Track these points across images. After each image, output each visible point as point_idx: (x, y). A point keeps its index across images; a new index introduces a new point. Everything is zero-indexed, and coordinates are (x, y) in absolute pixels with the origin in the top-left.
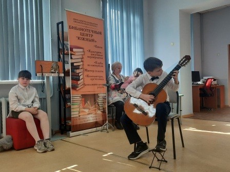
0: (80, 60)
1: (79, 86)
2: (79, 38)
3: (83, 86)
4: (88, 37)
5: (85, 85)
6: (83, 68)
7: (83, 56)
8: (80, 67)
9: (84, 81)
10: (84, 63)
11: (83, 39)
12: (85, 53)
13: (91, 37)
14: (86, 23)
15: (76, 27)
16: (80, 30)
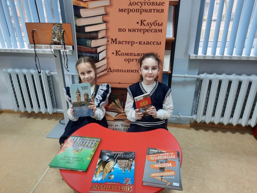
0: (99, 20)
3: (106, 72)
5: (111, 71)
6: (108, 38)
7: (109, 10)
8: (100, 35)
9: (108, 63)
10: (110, 25)
12: (114, 2)
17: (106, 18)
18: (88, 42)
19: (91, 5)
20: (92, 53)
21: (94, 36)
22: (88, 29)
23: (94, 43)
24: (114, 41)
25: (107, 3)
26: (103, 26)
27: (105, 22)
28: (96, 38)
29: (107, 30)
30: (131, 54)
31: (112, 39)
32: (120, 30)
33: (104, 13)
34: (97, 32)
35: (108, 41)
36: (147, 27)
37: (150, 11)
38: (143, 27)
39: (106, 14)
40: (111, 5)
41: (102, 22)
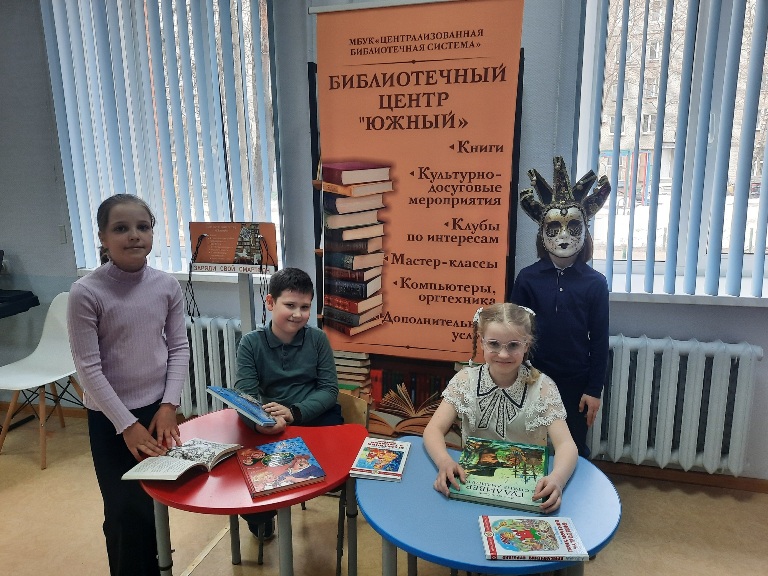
0: (372, 217)
1: (362, 319)
2: (370, 124)
3: (379, 322)
4: (422, 110)
5: (390, 320)
6: (386, 252)
7: (390, 199)
8: (371, 247)
9: (384, 303)
10: (390, 229)
11: (395, 123)
12: (401, 186)
13: (439, 104)
14: (413, 44)
15: (359, 76)
16: (381, 83)
17: (384, 215)
18: (348, 260)
19: (357, 191)
20: (353, 280)
21: (360, 248)
22: (348, 236)
23: (358, 262)
24: (400, 259)
25: (388, 187)
26: (378, 230)
27: (381, 222)
28: (363, 252)
29: (385, 236)
30: (432, 286)
31: (395, 255)
32: (411, 238)
33: (380, 205)
34: (365, 241)
35: (387, 259)
36: (467, 233)
37: (473, 201)
38: (458, 233)
39: (385, 208)
40: (394, 191)
41: (376, 222)
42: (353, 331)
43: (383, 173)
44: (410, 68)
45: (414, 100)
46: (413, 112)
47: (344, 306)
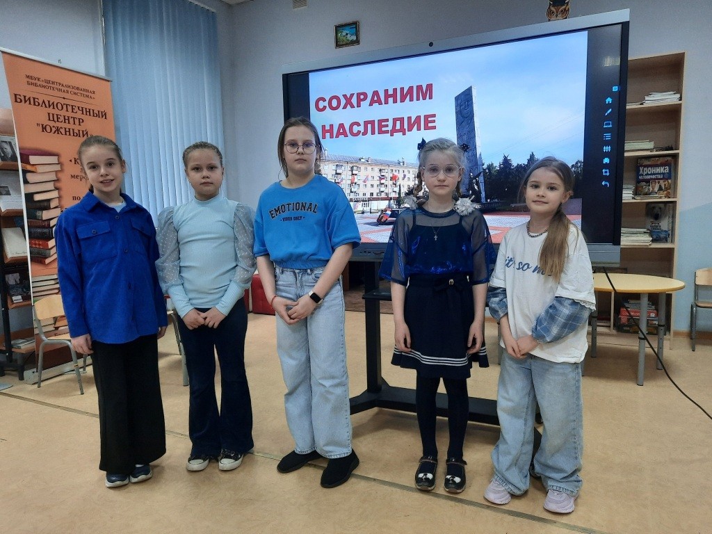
0: (50, 186)
1: (52, 252)
2: (44, 128)
4: (71, 126)
6: (61, 207)
7: (60, 175)
8: (53, 204)
10: (62, 193)
11: (58, 130)
12: (65, 168)
13: (80, 125)
14: (63, 88)
15: (34, 99)
16: (47, 106)
17: (58, 185)
18: (39, 213)
19: (40, 169)
20: (44, 227)
21: (45, 205)
22: (37, 198)
23: (46, 215)
25: (58, 168)
26: (55, 194)
27: (57, 189)
28: (48, 208)
29: (60, 198)
32: (75, 199)
33: (56, 179)
34: (49, 201)
39: (58, 180)
40: (62, 171)
41: (53, 188)
42: (47, 261)
43: (54, 159)
44: (63, 101)
45: (67, 120)
46: (67, 126)
47: (39, 245)
